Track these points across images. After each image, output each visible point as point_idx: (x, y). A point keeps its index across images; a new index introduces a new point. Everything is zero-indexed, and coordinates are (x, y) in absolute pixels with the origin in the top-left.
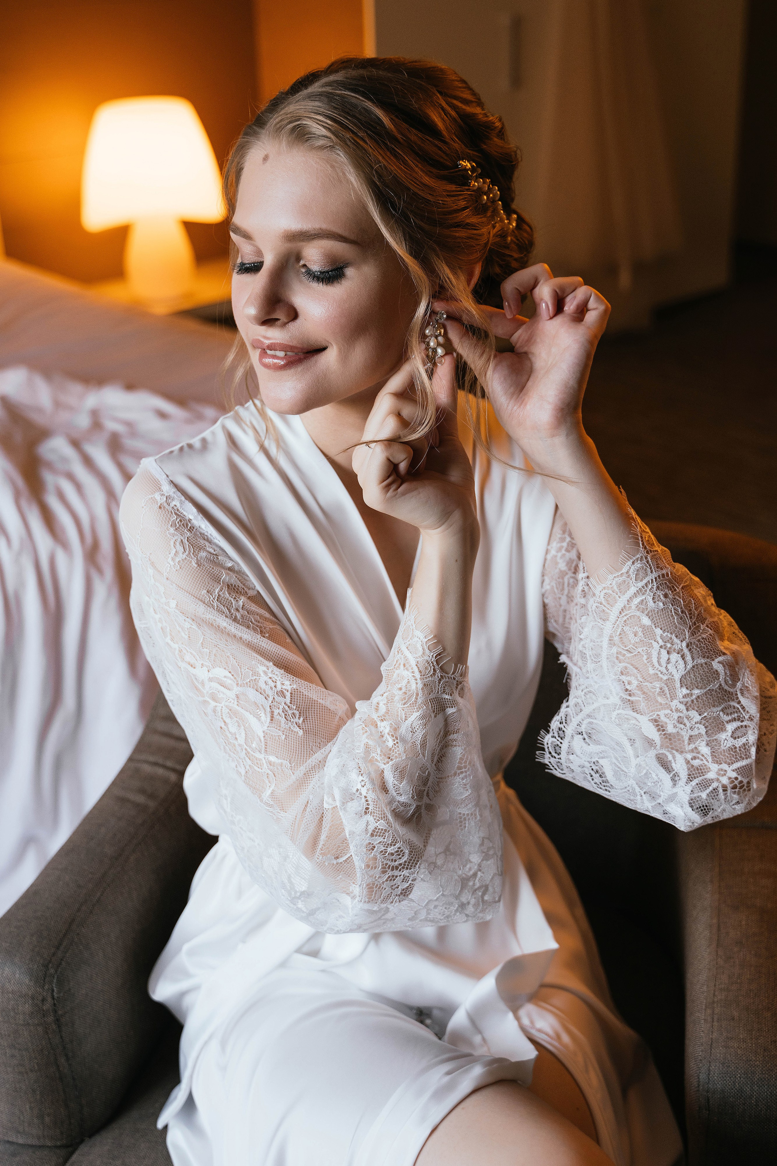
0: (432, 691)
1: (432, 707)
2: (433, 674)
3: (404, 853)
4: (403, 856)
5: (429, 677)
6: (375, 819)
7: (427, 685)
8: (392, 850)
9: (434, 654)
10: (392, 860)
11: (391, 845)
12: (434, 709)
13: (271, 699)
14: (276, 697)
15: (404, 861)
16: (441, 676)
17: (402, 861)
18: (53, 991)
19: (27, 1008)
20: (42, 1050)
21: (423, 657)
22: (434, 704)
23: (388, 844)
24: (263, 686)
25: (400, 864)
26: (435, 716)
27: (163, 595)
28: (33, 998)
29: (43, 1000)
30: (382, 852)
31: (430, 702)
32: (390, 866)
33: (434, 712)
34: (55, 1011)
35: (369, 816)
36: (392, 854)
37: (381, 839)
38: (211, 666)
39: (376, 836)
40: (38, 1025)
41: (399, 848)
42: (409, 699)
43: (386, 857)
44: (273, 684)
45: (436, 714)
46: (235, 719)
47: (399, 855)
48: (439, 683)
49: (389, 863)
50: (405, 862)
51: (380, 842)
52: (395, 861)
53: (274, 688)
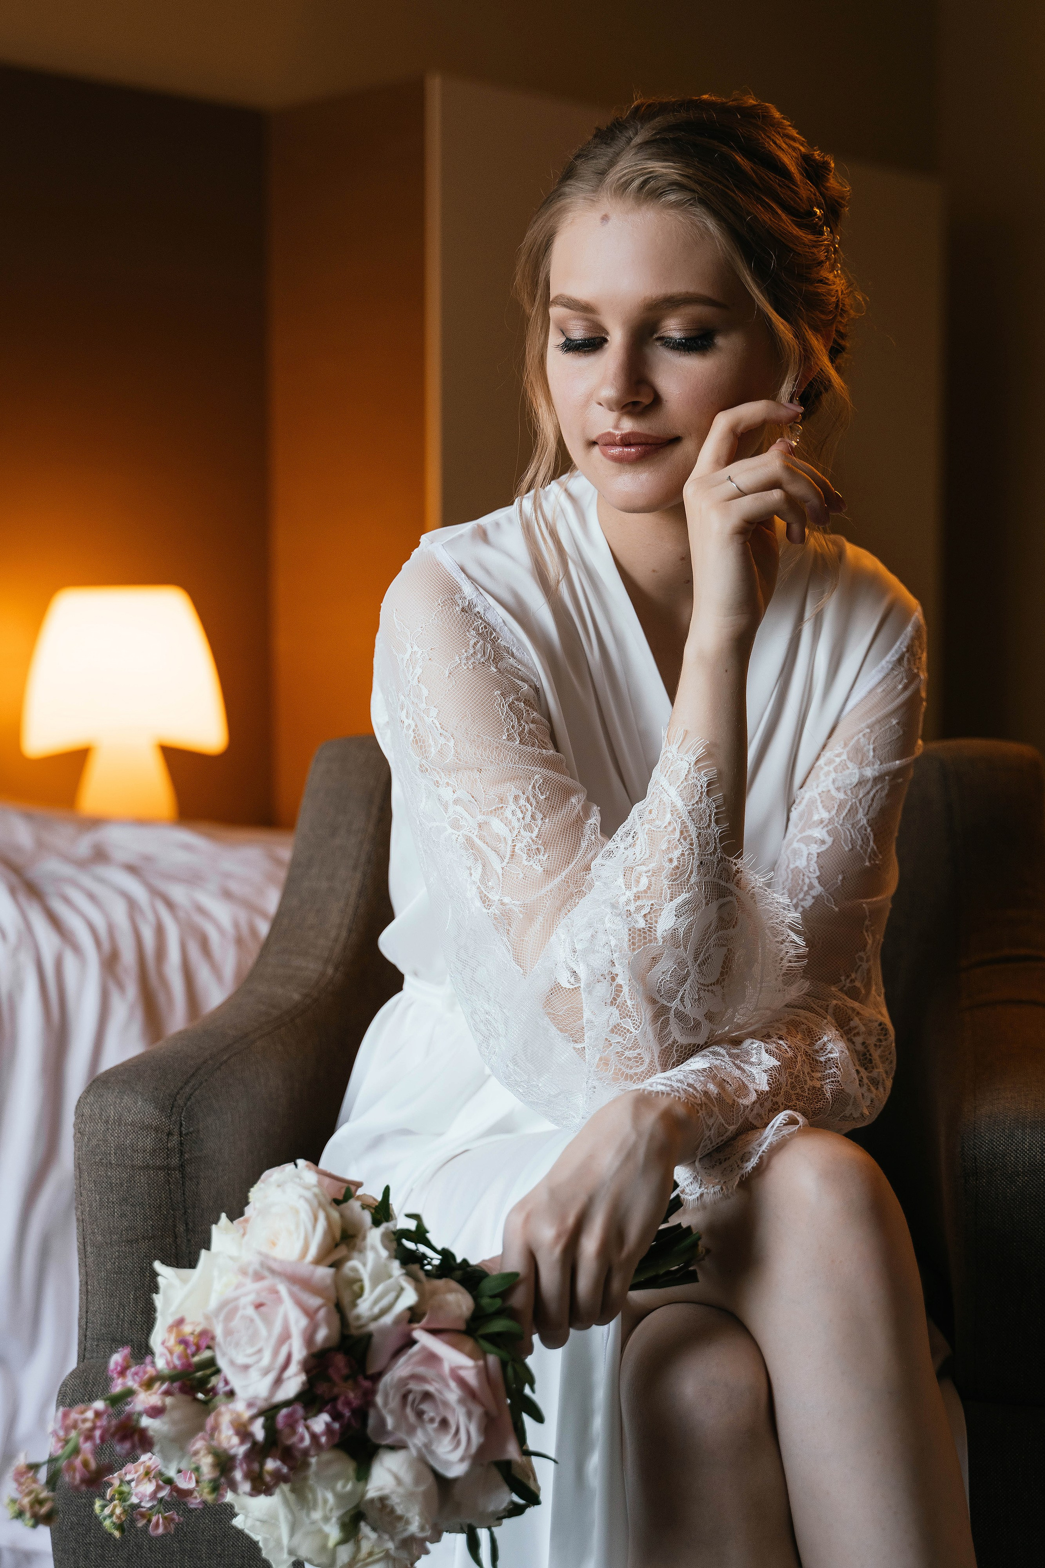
0: (709, 873)
1: (705, 892)
2: (713, 852)
3: (643, 1061)
4: (642, 1064)
5: (708, 854)
6: (620, 1015)
7: (704, 864)
8: (630, 1054)
9: (719, 829)
10: (628, 1065)
11: (630, 1049)
12: (707, 894)
13: (516, 832)
14: (522, 831)
15: (641, 1070)
16: (721, 856)
17: (639, 1070)
18: (181, 1125)
19: (148, 1142)
20: (160, 1207)
21: (707, 830)
22: (708, 889)
23: (627, 1048)
24: (510, 816)
25: (636, 1074)
26: (707, 904)
27: (424, 700)
28: (156, 1130)
29: (169, 1134)
30: (618, 1053)
31: (705, 885)
32: (623, 1073)
33: (706, 898)
34: (182, 1153)
35: (615, 1009)
36: (629, 1059)
37: (620, 1039)
38: (456, 785)
39: (616, 1033)
40: (160, 1168)
41: (639, 1054)
42: (680, 875)
43: (621, 1060)
44: (521, 816)
45: (709, 901)
46: (471, 850)
47: (637, 1062)
48: (718, 865)
49: (624, 1069)
50: (642, 1072)
51: (619, 1042)
52: (631, 1068)
53: (521, 820)
